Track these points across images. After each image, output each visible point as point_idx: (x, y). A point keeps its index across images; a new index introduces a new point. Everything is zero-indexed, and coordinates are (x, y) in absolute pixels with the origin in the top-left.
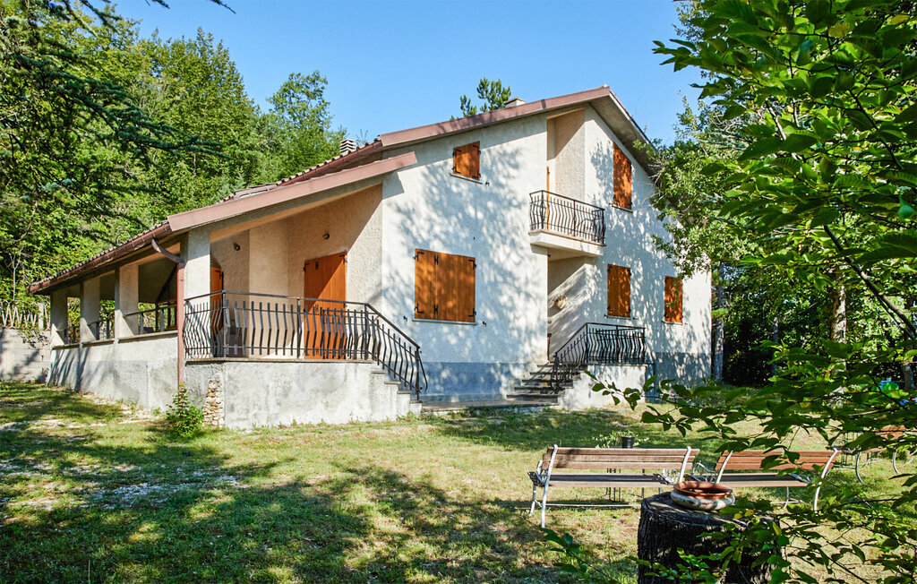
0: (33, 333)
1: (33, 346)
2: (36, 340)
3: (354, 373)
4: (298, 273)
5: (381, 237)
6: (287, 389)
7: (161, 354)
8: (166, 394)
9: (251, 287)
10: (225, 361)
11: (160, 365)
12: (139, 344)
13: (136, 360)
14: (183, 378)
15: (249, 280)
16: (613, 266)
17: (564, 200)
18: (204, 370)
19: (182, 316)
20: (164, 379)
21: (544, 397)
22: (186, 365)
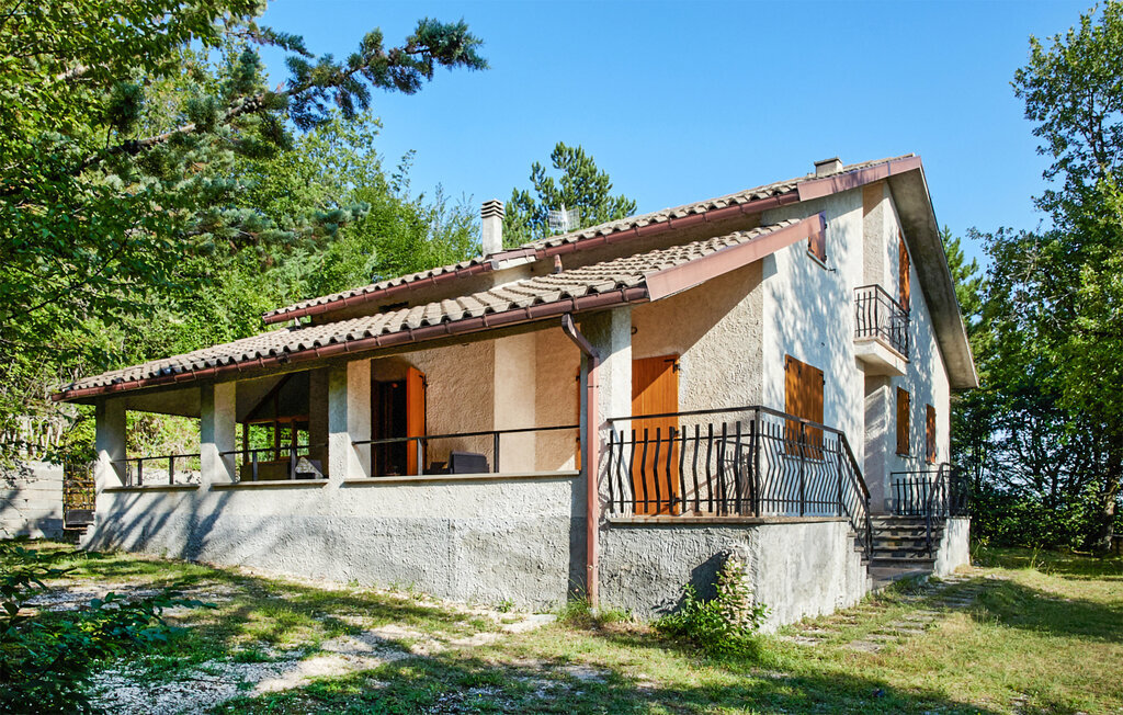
0: (12, 464)
1: (12, 484)
2: (16, 475)
3: (838, 536)
4: (562, 383)
5: (761, 335)
6: (798, 564)
7: (508, 508)
8: (522, 575)
9: (496, 401)
10: (759, 524)
11: (504, 528)
12: (422, 490)
13: (410, 516)
14: (597, 549)
15: (493, 391)
16: (899, 390)
17: (886, 300)
18: (677, 538)
19: (596, 447)
20: (516, 550)
21: (909, 562)
22: (603, 528)
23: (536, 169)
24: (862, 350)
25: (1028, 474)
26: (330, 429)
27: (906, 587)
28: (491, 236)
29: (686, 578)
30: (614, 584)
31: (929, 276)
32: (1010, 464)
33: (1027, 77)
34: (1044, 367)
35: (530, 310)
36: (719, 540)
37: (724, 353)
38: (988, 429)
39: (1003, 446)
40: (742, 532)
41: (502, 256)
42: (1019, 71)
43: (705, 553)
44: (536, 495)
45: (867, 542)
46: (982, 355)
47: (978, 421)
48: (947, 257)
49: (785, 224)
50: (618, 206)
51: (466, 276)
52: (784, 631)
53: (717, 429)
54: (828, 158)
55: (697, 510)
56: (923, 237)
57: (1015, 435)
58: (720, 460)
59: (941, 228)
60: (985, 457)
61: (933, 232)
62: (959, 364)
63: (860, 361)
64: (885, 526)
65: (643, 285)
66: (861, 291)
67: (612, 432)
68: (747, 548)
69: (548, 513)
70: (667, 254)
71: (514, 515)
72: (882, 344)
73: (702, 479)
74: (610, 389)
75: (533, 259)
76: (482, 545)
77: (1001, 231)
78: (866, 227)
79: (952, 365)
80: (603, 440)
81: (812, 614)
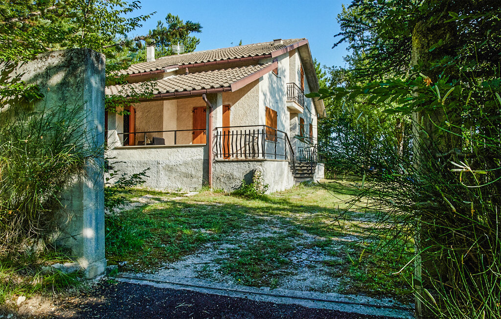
3: (285, 166)
4: (187, 113)
5: (258, 100)
6: (275, 174)
7: (180, 157)
8: (185, 179)
9: (164, 119)
10: (265, 161)
11: (178, 163)
12: (147, 151)
13: (141, 160)
14: (212, 170)
15: (163, 115)
16: (301, 118)
17: (296, 87)
18: (239, 165)
19: (212, 136)
20: (183, 171)
21: (305, 177)
22: (214, 163)
23: (160, 23)
24: (289, 105)
25: (344, 149)
26: (108, 128)
27: (306, 184)
28: (150, 54)
29: (242, 178)
30: (218, 181)
31: (310, 78)
32: (338, 145)
33: (341, 17)
34: (347, 113)
35: (192, 92)
36: (252, 166)
37: (246, 105)
38: (330, 132)
39: (335, 139)
40: (259, 163)
41: (168, 68)
42: (339, 15)
43: (248, 170)
44: (190, 152)
45: (293, 168)
46: (328, 106)
47: (327, 129)
48: (316, 70)
49: (267, 65)
50: (193, 40)
51: (154, 74)
52: (272, 194)
53: (252, 132)
54: (278, 39)
55: (245, 156)
56: (308, 65)
57: (339, 135)
58: (245, 141)
59: (313, 59)
60: (329, 143)
61: (312, 65)
62: (320, 109)
63: (288, 108)
64: (298, 165)
65: (230, 86)
66: (289, 85)
67: (217, 132)
68: (261, 168)
69: (194, 158)
70: (227, 71)
71: (182, 159)
72: (295, 103)
73: (239, 148)
74: (216, 118)
75: (178, 69)
76: (170, 169)
77: (333, 67)
78: (290, 62)
79: (318, 109)
80: (214, 134)
81: (279, 190)
